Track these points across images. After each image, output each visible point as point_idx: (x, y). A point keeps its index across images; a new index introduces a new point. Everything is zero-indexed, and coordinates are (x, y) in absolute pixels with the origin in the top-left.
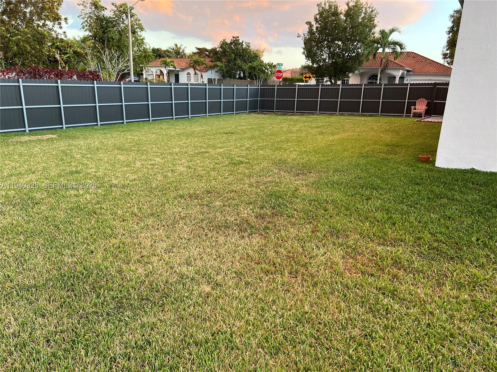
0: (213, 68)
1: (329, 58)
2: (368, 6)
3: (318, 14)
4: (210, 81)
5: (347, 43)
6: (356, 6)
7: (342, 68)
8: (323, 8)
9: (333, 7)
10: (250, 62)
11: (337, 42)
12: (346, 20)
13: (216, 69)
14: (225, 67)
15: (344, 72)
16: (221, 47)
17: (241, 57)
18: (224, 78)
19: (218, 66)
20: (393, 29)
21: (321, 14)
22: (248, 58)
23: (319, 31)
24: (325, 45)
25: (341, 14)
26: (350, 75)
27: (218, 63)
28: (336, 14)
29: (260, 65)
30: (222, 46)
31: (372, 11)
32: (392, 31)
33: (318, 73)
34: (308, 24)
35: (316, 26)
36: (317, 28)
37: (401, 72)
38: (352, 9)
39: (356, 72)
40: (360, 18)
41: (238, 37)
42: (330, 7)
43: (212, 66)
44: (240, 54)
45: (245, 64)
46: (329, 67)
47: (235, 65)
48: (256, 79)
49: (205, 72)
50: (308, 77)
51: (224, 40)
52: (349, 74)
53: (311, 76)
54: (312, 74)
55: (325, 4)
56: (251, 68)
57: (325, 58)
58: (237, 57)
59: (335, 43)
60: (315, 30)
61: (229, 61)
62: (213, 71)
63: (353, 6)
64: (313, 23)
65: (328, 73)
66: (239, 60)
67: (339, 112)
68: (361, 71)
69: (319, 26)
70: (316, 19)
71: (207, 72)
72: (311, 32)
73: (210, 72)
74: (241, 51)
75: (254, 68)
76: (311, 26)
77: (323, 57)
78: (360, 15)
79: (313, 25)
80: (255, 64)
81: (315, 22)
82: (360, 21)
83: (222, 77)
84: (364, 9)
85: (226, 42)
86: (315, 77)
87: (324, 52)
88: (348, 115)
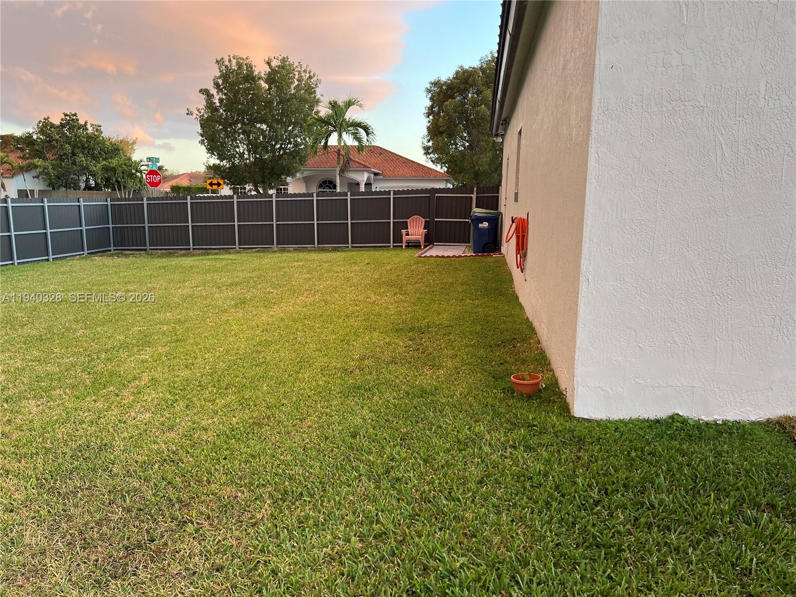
0: (27, 171)
1: (249, 151)
2: (303, 69)
3: (220, 77)
4: (23, 194)
5: (275, 126)
6: (283, 67)
7: (273, 169)
8: (226, 67)
9: (245, 66)
10: (104, 159)
11: (258, 125)
12: (269, 89)
13: (35, 172)
14: (53, 169)
15: (277, 175)
16: (42, 131)
17: (86, 152)
18: (54, 189)
19: (36, 167)
20: (350, 101)
21: (225, 76)
22: (100, 153)
23: (226, 105)
24: (238, 130)
25: (259, 78)
26: (289, 179)
27: (38, 161)
28: (250, 78)
29: (125, 165)
30: (42, 129)
31: (310, 77)
32: (349, 104)
33: (233, 176)
34: (203, 94)
35: (218, 97)
36: (221, 100)
37: (366, 176)
38: (277, 72)
39: (298, 175)
40: (293, 86)
41: (75, 115)
42: (240, 66)
43: (24, 167)
44: (83, 145)
45: (94, 162)
46: (251, 167)
47: (74, 163)
48: (120, 190)
49: (10, 177)
50: (215, 184)
51: (45, 119)
52: (286, 178)
53: (221, 182)
54: (223, 178)
55: (230, 61)
56: (106, 169)
57: (242, 151)
58: (76, 150)
59: (256, 127)
60: (218, 104)
61: (61, 158)
62: (28, 176)
63: (279, 67)
64: (213, 91)
65: (250, 178)
66: (81, 155)
67: (278, 244)
68: (306, 174)
69: (224, 97)
70: (217, 85)
71: (12, 177)
72: (210, 106)
73: (20, 178)
74: (85, 140)
75: (114, 170)
76: (209, 96)
77: (237, 150)
78: (292, 83)
79: (213, 95)
80: (114, 162)
81: (216, 90)
82: (293, 91)
83: (49, 186)
84: (296, 73)
85: (50, 123)
86: (228, 184)
87: (238, 142)
88: (296, 250)
